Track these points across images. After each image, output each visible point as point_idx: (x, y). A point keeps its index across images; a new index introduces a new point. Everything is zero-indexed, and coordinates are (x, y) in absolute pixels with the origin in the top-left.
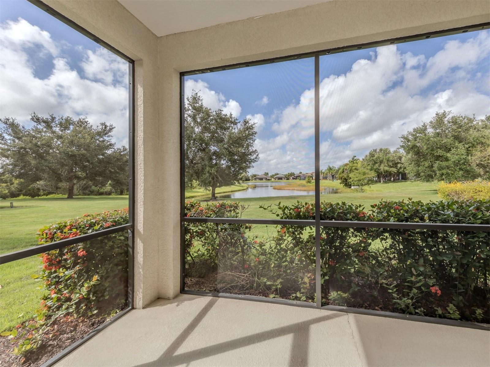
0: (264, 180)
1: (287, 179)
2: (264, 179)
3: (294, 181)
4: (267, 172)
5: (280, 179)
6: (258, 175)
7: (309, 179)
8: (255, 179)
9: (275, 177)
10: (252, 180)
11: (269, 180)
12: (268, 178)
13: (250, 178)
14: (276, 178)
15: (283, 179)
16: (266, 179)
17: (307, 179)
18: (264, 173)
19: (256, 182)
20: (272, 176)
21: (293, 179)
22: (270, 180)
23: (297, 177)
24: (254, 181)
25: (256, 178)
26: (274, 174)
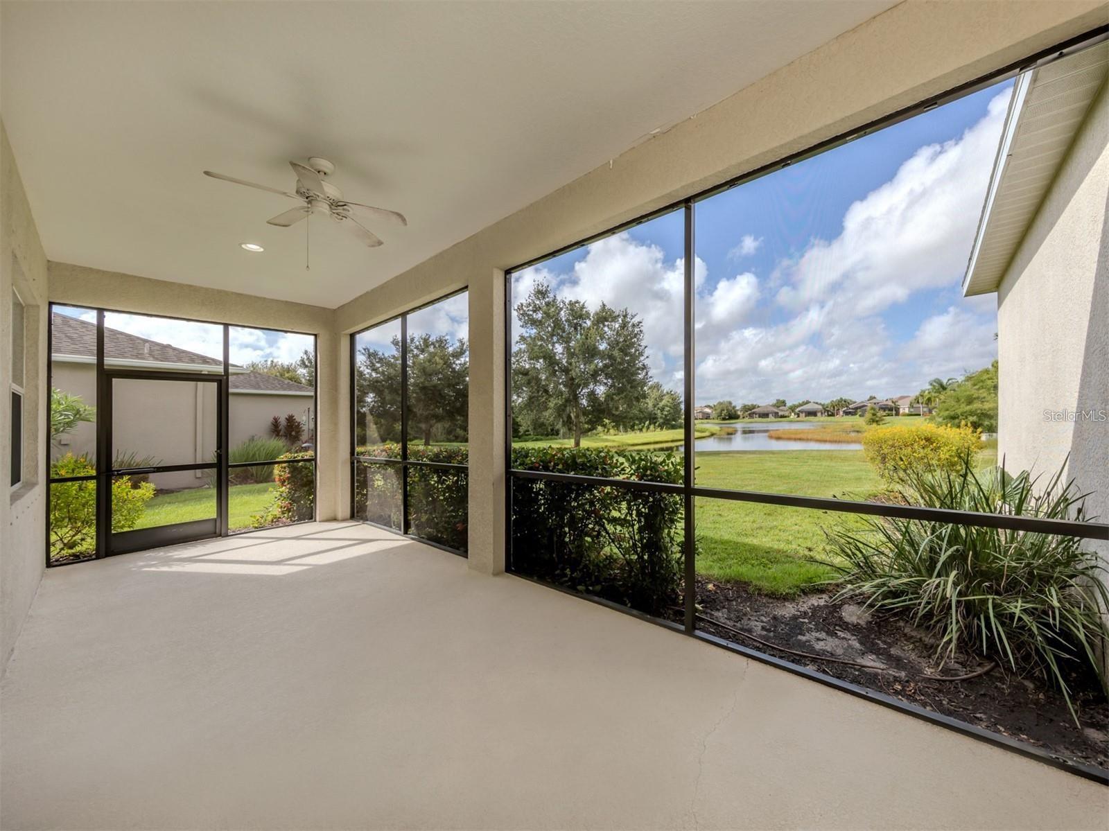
0: (771, 418)
1: (829, 415)
2: (770, 415)
3: (850, 418)
4: (781, 399)
5: (812, 413)
6: (759, 407)
7: (874, 415)
8: (751, 416)
9: (797, 410)
10: (744, 418)
11: (782, 417)
12: (780, 413)
13: (739, 413)
14: (801, 412)
15: (819, 414)
16: (776, 415)
17: (868, 415)
18: (775, 402)
19: (751, 422)
20: (792, 409)
21: (847, 413)
22: (786, 417)
23: (856, 408)
24: (747, 420)
25: (754, 413)
26: (796, 403)
